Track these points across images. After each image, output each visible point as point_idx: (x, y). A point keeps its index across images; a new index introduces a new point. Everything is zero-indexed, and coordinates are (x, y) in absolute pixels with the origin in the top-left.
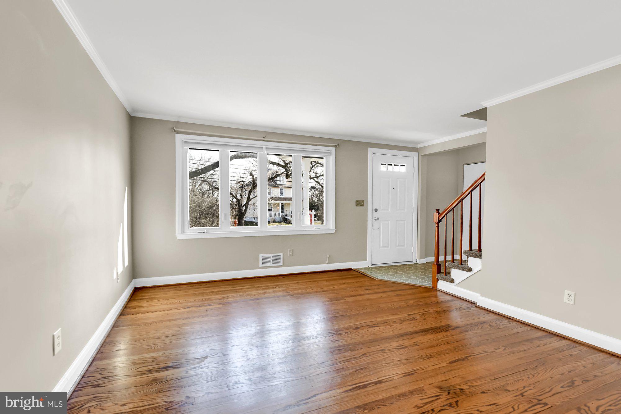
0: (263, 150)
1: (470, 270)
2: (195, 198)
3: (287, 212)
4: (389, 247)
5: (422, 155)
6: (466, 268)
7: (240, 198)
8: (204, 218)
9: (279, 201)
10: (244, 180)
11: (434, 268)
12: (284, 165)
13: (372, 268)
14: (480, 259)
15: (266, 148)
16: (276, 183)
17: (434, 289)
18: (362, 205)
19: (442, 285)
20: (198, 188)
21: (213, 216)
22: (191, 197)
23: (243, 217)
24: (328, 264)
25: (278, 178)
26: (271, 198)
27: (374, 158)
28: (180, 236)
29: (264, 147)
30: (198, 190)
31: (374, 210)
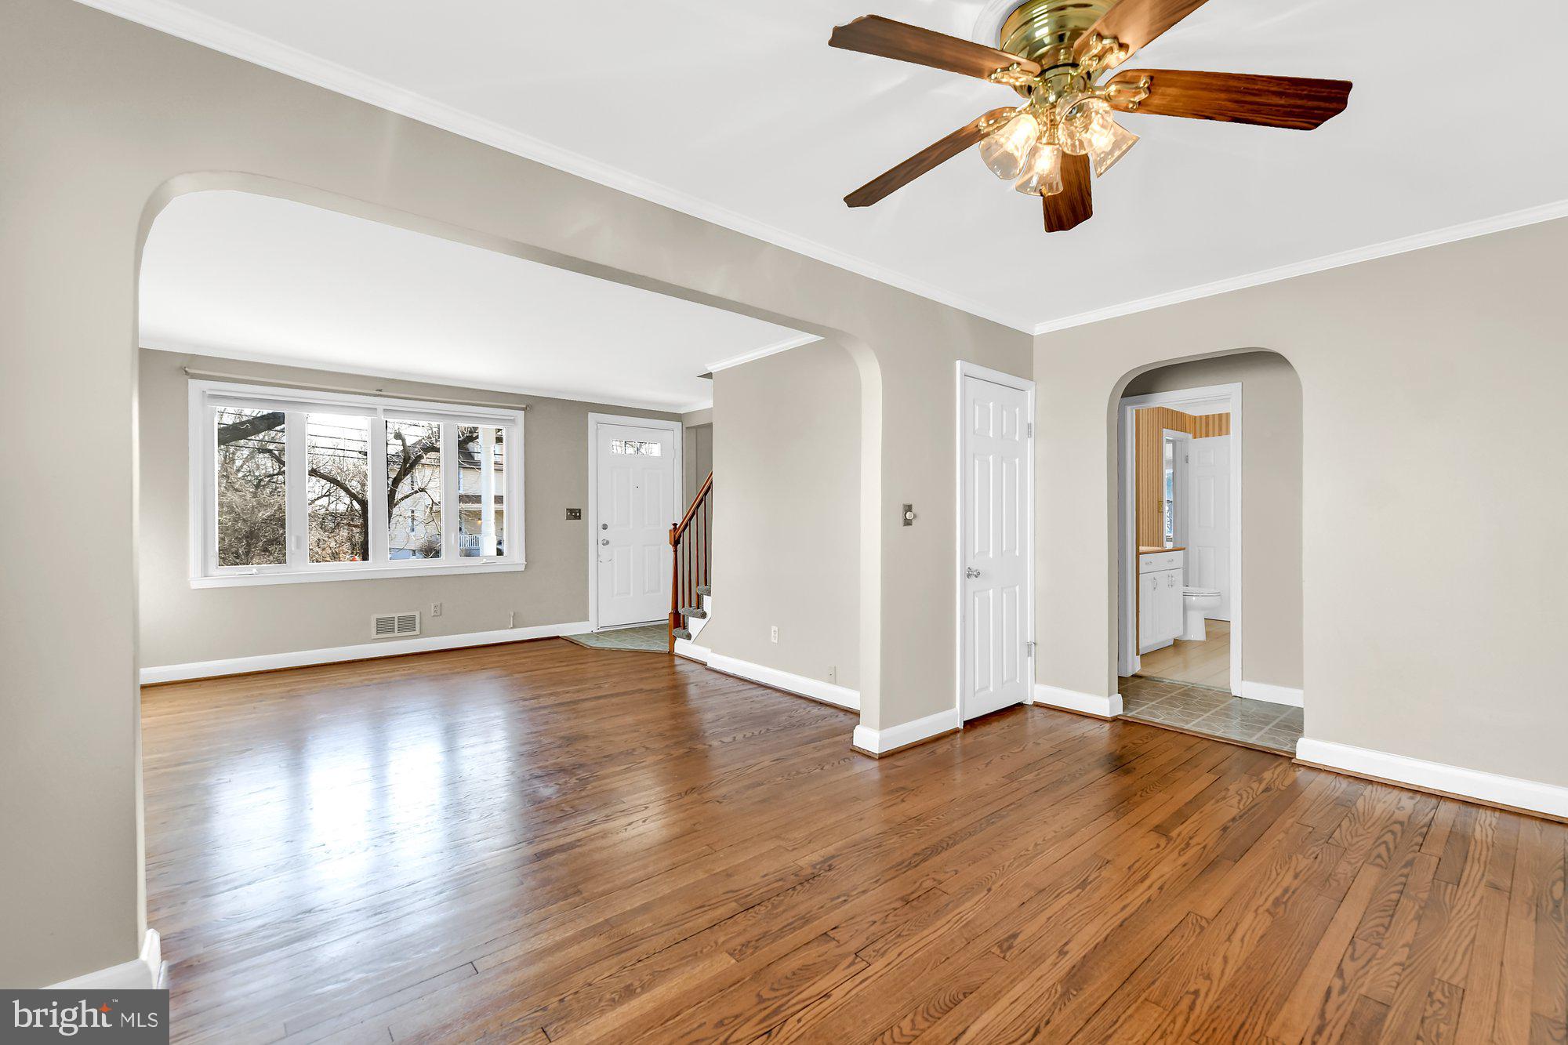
0: (377, 414)
2: (231, 496)
4: (632, 595)
5: (686, 428)
8: (259, 555)
13: (598, 633)
15: (385, 410)
17: (671, 653)
18: (579, 518)
19: (682, 647)
20: (242, 466)
22: (221, 495)
24: (511, 628)
27: (599, 431)
28: (197, 582)
29: (380, 409)
30: (240, 475)
31: (600, 527)
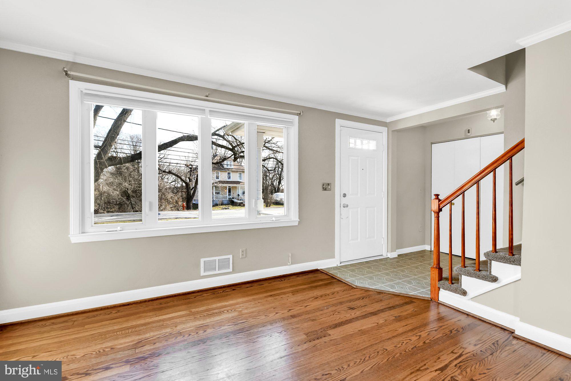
0: (205, 113)
1: (495, 279)
3: (234, 194)
4: (359, 240)
5: (392, 131)
6: (490, 278)
7: (188, 181)
9: (226, 185)
10: (192, 163)
11: (433, 274)
12: (231, 148)
13: (341, 266)
14: (519, 267)
15: (210, 111)
16: (223, 167)
17: (433, 301)
18: (329, 190)
21: (161, 199)
23: (191, 201)
24: (290, 265)
25: (225, 162)
26: (219, 181)
27: (342, 132)
28: (75, 238)
29: (207, 110)
31: (342, 195)
